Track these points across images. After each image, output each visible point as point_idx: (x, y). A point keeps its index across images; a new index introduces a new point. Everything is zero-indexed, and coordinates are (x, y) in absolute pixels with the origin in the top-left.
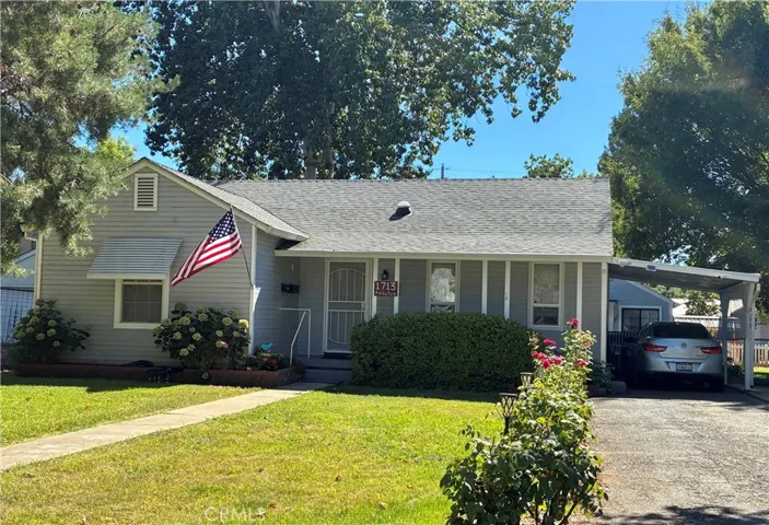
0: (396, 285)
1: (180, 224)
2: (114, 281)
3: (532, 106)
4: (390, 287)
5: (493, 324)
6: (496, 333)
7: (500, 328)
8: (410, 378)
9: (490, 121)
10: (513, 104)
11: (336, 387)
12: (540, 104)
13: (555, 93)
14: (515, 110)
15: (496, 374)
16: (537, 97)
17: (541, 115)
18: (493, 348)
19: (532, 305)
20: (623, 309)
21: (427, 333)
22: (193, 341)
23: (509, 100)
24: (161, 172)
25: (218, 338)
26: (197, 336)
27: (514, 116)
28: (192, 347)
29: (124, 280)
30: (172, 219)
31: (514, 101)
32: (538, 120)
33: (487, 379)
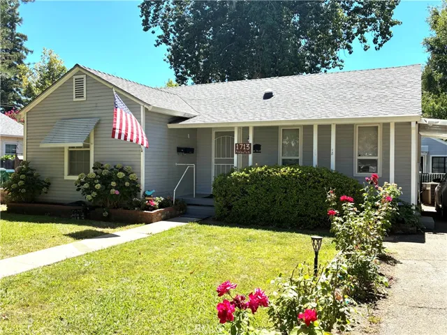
0: (250, 146)
1: (100, 108)
2: (63, 148)
3: (375, 41)
4: (246, 148)
5: (317, 175)
6: (319, 182)
7: (323, 178)
8: (253, 216)
9: (350, 53)
10: (365, 44)
11: (204, 220)
12: (380, 40)
13: (390, 34)
14: (366, 46)
15: (319, 215)
16: (378, 36)
17: (380, 45)
18: (317, 194)
19: (357, 158)
20: (433, 157)
21: (264, 182)
22: (96, 190)
23: (362, 41)
24: (87, 73)
25: (112, 187)
26: (98, 186)
27: (365, 50)
28: (94, 194)
29: (70, 147)
30: (95, 105)
31: (365, 41)
32: (379, 49)
33: (312, 218)
